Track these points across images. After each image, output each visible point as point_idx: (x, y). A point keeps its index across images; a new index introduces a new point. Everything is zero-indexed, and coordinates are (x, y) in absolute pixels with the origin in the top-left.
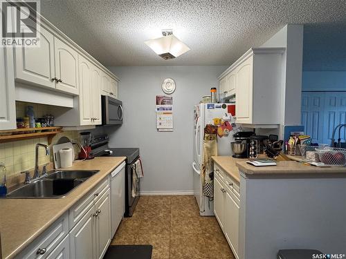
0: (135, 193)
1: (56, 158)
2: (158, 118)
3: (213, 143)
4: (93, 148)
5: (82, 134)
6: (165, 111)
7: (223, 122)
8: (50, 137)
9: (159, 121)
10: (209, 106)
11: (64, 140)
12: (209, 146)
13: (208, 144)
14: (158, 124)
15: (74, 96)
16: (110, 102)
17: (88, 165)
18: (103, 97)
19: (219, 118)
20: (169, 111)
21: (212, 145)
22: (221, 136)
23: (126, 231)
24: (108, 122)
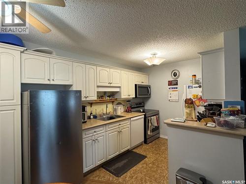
0: (150, 132)
1: (115, 110)
2: (169, 93)
3: (192, 110)
4: (133, 108)
5: (127, 101)
6: (174, 90)
7: (199, 97)
8: (113, 102)
9: (169, 96)
10: (189, 87)
11: (119, 104)
12: (188, 111)
13: (188, 110)
14: (169, 97)
15: (119, 87)
16: (139, 87)
17: (129, 115)
18: (136, 85)
19: (196, 94)
20: (175, 89)
21: (191, 111)
22: (198, 106)
23: (141, 148)
24: (138, 96)
